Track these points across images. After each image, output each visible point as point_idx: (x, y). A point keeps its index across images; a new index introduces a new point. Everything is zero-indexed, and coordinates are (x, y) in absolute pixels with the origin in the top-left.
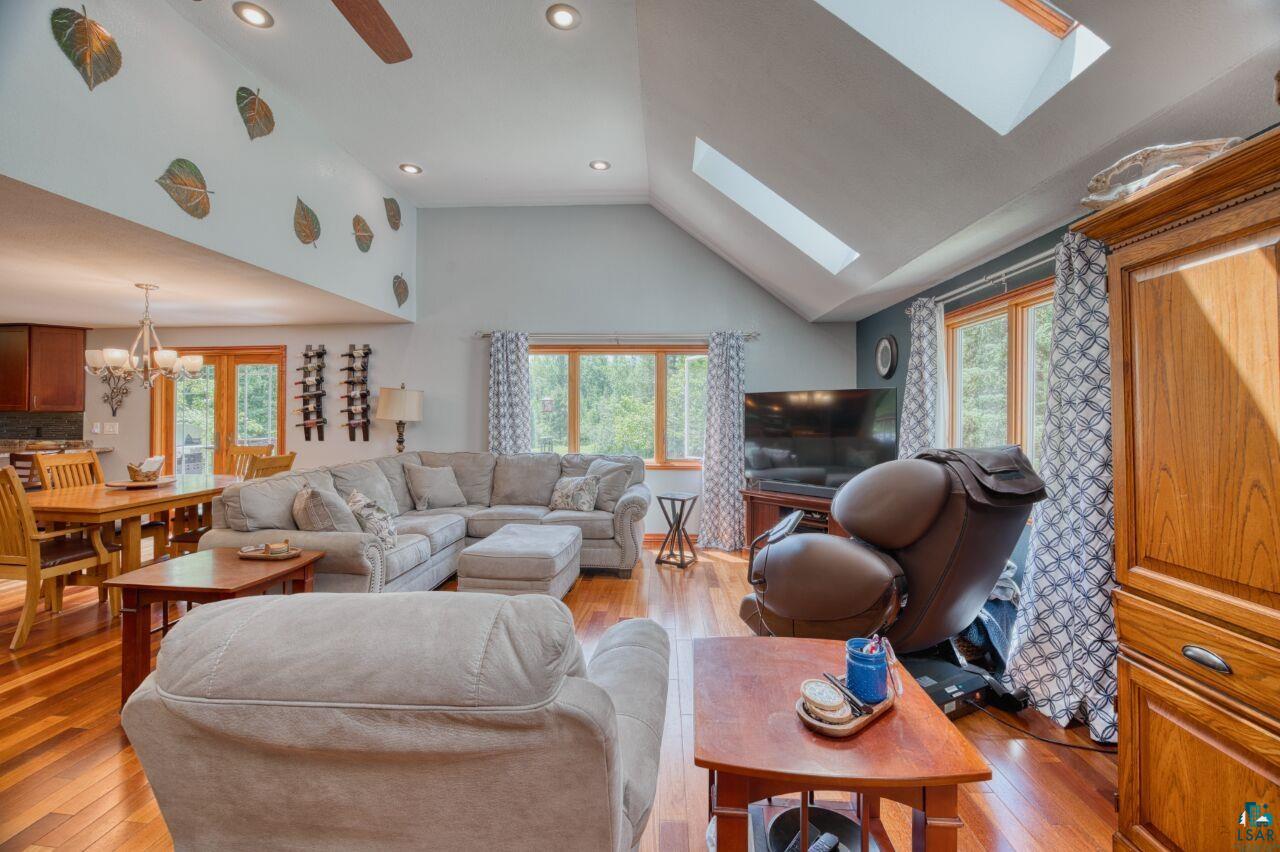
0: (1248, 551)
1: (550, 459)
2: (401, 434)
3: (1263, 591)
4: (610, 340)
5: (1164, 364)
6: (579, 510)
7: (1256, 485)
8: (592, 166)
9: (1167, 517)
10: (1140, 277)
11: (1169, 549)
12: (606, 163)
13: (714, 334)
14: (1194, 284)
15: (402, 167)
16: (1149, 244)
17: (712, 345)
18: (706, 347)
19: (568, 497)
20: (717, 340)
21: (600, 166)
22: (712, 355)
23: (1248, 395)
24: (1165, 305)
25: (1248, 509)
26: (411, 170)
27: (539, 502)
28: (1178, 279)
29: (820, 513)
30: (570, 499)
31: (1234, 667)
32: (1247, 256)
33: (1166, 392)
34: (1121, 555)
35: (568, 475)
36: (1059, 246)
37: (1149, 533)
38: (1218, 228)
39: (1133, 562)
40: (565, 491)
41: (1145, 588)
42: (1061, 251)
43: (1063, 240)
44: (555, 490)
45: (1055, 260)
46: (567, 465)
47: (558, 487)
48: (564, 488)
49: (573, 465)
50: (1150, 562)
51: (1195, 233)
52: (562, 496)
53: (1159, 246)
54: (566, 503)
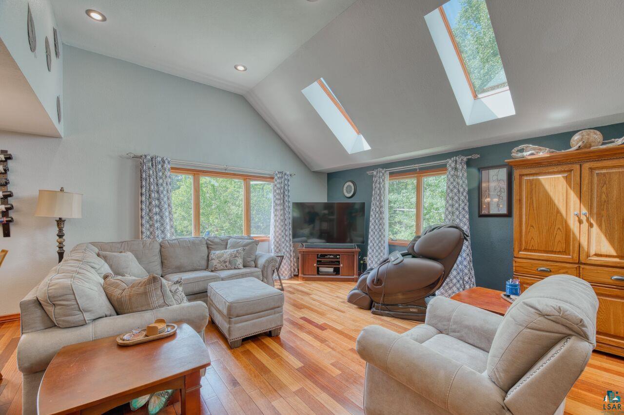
0: (556, 243)
1: (201, 241)
2: (61, 230)
3: (560, 252)
4: (222, 169)
5: (533, 200)
6: (235, 268)
7: (559, 229)
8: (236, 68)
9: (532, 238)
10: (526, 178)
11: (533, 246)
12: (244, 67)
13: (277, 172)
14: (543, 182)
15: (88, 12)
16: (529, 170)
17: (276, 178)
18: (273, 178)
19: (225, 262)
20: (278, 175)
21: (241, 68)
22: (276, 183)
23: (558, 209)
24: (534, 186)
25: (556, 234)
26: (96, 16)
27: (201, 268)
28: (538, 180)
29: (332, 255)
30: (227, 264)
31: (551, 270)
32: (558, 178)
33: (533, 207)
34: (516, 249)
35: (215, 249)
36: (448, 160)
37: (526, 243)
38: (551, 169)
39: (520, 250)
40: (222, 259)
41: (525, 256)
42: (450, 162)
43: (450, 158)
44: (212, 259)
45: (446, 164)
46: (211, 243)
47: (214, 257)
48: (220, 257)
49: (216, 244)
50: (526, 250)
51: (544, 169)
52: (220, 262)
53: (533, 171)
54: (224, 266)
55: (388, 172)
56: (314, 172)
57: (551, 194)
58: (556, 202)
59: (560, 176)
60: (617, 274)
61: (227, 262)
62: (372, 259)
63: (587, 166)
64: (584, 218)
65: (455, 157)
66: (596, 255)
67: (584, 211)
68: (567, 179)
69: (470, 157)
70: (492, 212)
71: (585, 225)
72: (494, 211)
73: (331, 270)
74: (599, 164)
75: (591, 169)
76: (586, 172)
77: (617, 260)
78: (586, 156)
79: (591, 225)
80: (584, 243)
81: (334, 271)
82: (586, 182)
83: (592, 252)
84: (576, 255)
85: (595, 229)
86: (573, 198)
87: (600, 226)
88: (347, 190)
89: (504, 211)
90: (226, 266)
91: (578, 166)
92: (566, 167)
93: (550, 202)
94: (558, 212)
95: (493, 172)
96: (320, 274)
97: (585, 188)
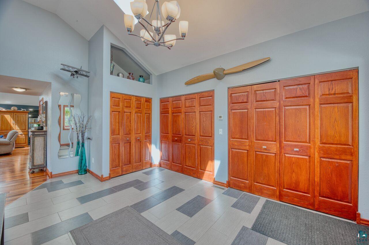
3: (9, 130)
7: (9, 125)
14: (5, 116)
24: (3, 117)
33: (3, 121)
38: (7, 113)
51: (5, 113)
53: (3, 113)
57: (7, 119)
58: (8, 120)
60: (21, 133)
63: (15, 113)
67: (14, 122)
68: (11, 116)
74: (17, 113)
75: (15, 114)
76: (14, 115)
77: (20, 131)
78: (14, 112)
79: (15, 125)
82: (14, 116)
83: (16, 129)
85: (16, 126)
86: (12, 119)
92: (10, 113)
93: (7, 120)
94: (9, 122)
97: (14, 118)
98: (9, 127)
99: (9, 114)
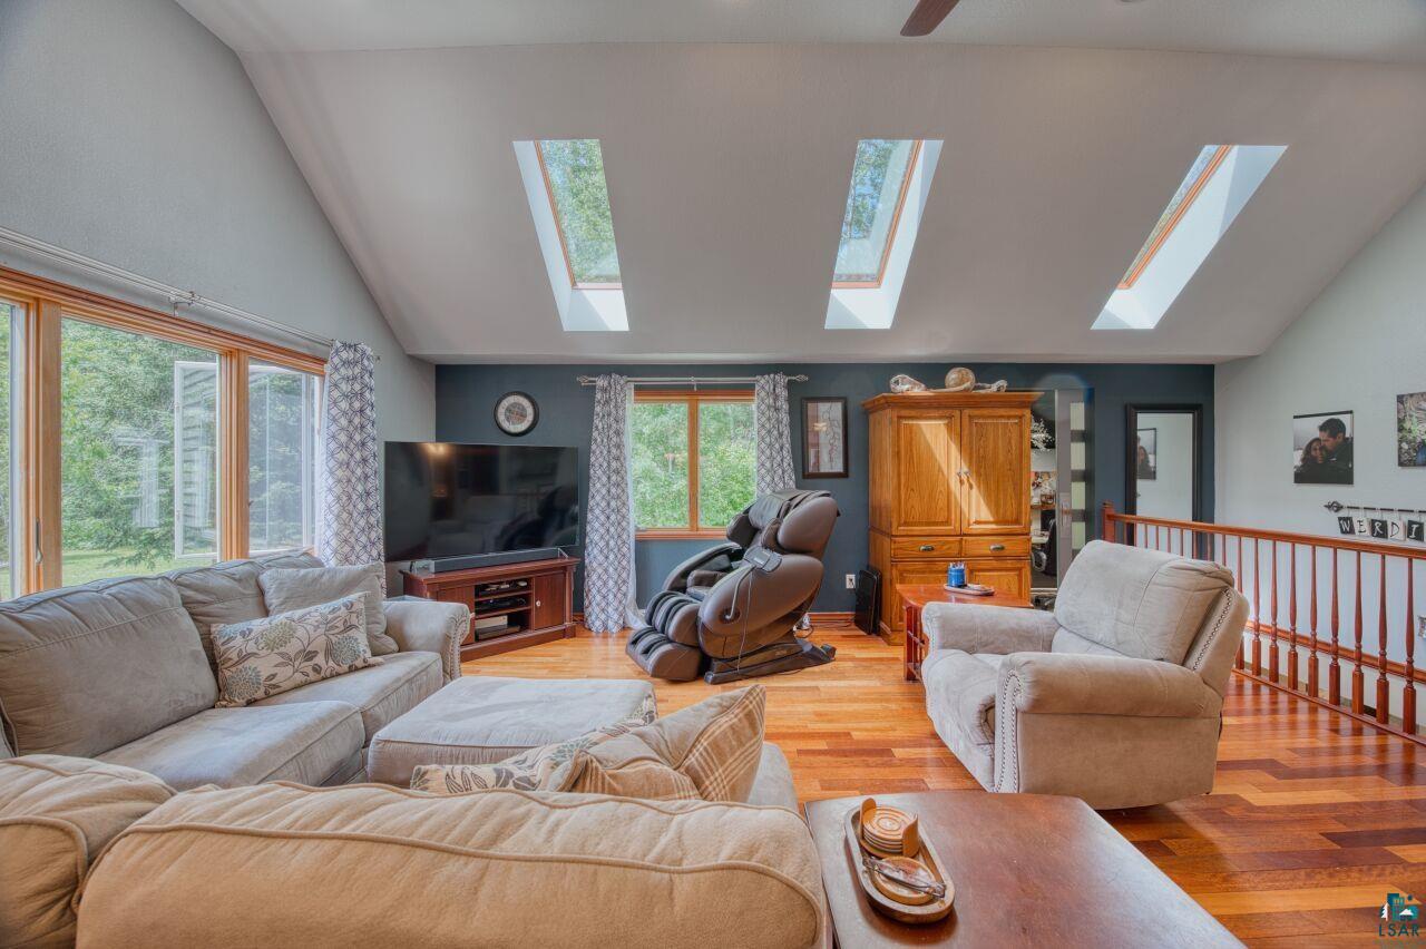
0: (937, 512)
3: (942, 522)
6: (353, 669)
7: (941, 492)
13: (338, 344)
17: (335, 360)
18: (324, 361)
23: (939, 466)
25: (938, 499)
28: (918, 426)
29: (510, 582)
32: (939, 425)
34: (895, 525)
35: (225, 618)
36: (758, 377)
37: (906, 514)
38: (930, 411)
39: (899, 525)
40: (293, 648)
41: (905, 533)
42: (762, 382)
43: (763, 375)
44: (243, 658)
45: (754, 385)
46: (200, 597)
47: (251, 647)
48: (283, 640)
49: (221, 596)
50: (906, 524)
51: (924, 411)
52: (288, 660)
53: (913, 413)
54: (309, 670)
55: (632, 385)
56: (412, 357)
57: (933, 446)
58: (938, 457)
59: (940, 422)
60: (993, 542)
61: (316, 652)
62: (605, 577)
63: (967, 412)
64: (964, 477)
65: (772, 376)
66: (978, 522)
67: (965, 469)
68: (949, 427)
69: (794, 378)
70: (822, 470)
71: (966, 485)
72: (825, 468)
73: (502, 621)
74: (976, 412)
75: (970, 418)
76: (966, 420)
77: (994, 526)
78: (965, 402)
79: (971, 486)
80: (965, 509)
81: (511, 623)
82: (966, 432)
83: (973, 520)
84: (958, 525)
85: (975, 490)
86: (954, 451)
87: (979, 487)
88: (514, 416)
89: (838, 467)
90: (317, 669)
91: (958, 412)
92: (947, 412)
94: (940, 469)
95: (823, 407)
96: (481, 637)
97: (965, 440)
98: (942, 503)
99: (941, 418)
